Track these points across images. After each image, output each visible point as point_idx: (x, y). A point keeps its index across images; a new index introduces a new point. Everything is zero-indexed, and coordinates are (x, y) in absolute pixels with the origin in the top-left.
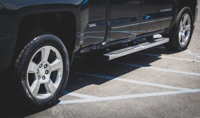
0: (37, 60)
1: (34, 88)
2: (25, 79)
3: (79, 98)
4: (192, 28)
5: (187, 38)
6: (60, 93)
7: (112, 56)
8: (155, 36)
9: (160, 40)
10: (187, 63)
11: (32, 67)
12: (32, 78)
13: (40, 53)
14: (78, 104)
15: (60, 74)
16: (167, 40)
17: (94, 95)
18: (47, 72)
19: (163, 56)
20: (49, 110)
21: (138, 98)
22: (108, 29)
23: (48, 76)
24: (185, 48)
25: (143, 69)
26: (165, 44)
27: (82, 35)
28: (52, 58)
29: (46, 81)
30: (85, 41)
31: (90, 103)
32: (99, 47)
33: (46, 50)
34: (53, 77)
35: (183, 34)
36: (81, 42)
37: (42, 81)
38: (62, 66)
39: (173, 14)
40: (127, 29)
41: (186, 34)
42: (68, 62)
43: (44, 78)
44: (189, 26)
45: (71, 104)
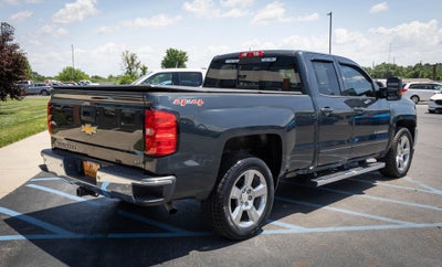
0: (240, 185)
1: (236, 215)
2: (227, 205)
3: (283, 228)
4: (412, 151)
5: (406, 163)
6: (264, 221)
7: (321, 182)
8: (368, 161)
9: (375, 165)
10: (408, 192)
11: (235, 192)
12: (234, 204)
13: (243, 178)
14: (283, 235)
15: (264, 200)
16: (383, 165)
17: (301, 225)
18: (250, 198)
19: (378, 183)
20: (251, 240)
21: (352, 232)
22: (316, 152)
23: (251, 203)
24: (404, 174)
25: (356, 197)
26: (380, 170)
27: (288, 157)
28: (256, 183)
29: (249, 207)
30: (292, 165)
31: (297, 235)
32: (306, 172)
33: (250, 174)
34: (257, 203)
35: (401, 159)
36: (287, 166)
37: (244, 207)
38: (266, 192)
39: (388, 136)
40: (335, 152)
41: (404, 158)
42: (272, 188)
43: (247, 204)
44: (408, 149)
45: (275, 235)
